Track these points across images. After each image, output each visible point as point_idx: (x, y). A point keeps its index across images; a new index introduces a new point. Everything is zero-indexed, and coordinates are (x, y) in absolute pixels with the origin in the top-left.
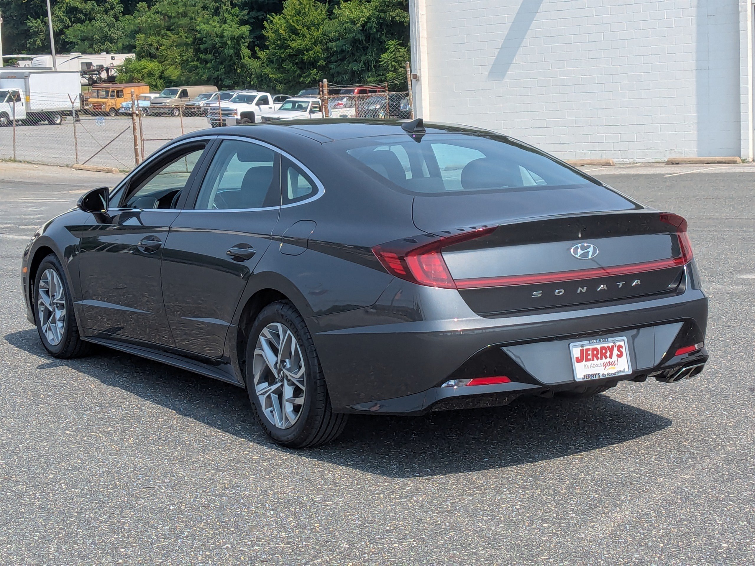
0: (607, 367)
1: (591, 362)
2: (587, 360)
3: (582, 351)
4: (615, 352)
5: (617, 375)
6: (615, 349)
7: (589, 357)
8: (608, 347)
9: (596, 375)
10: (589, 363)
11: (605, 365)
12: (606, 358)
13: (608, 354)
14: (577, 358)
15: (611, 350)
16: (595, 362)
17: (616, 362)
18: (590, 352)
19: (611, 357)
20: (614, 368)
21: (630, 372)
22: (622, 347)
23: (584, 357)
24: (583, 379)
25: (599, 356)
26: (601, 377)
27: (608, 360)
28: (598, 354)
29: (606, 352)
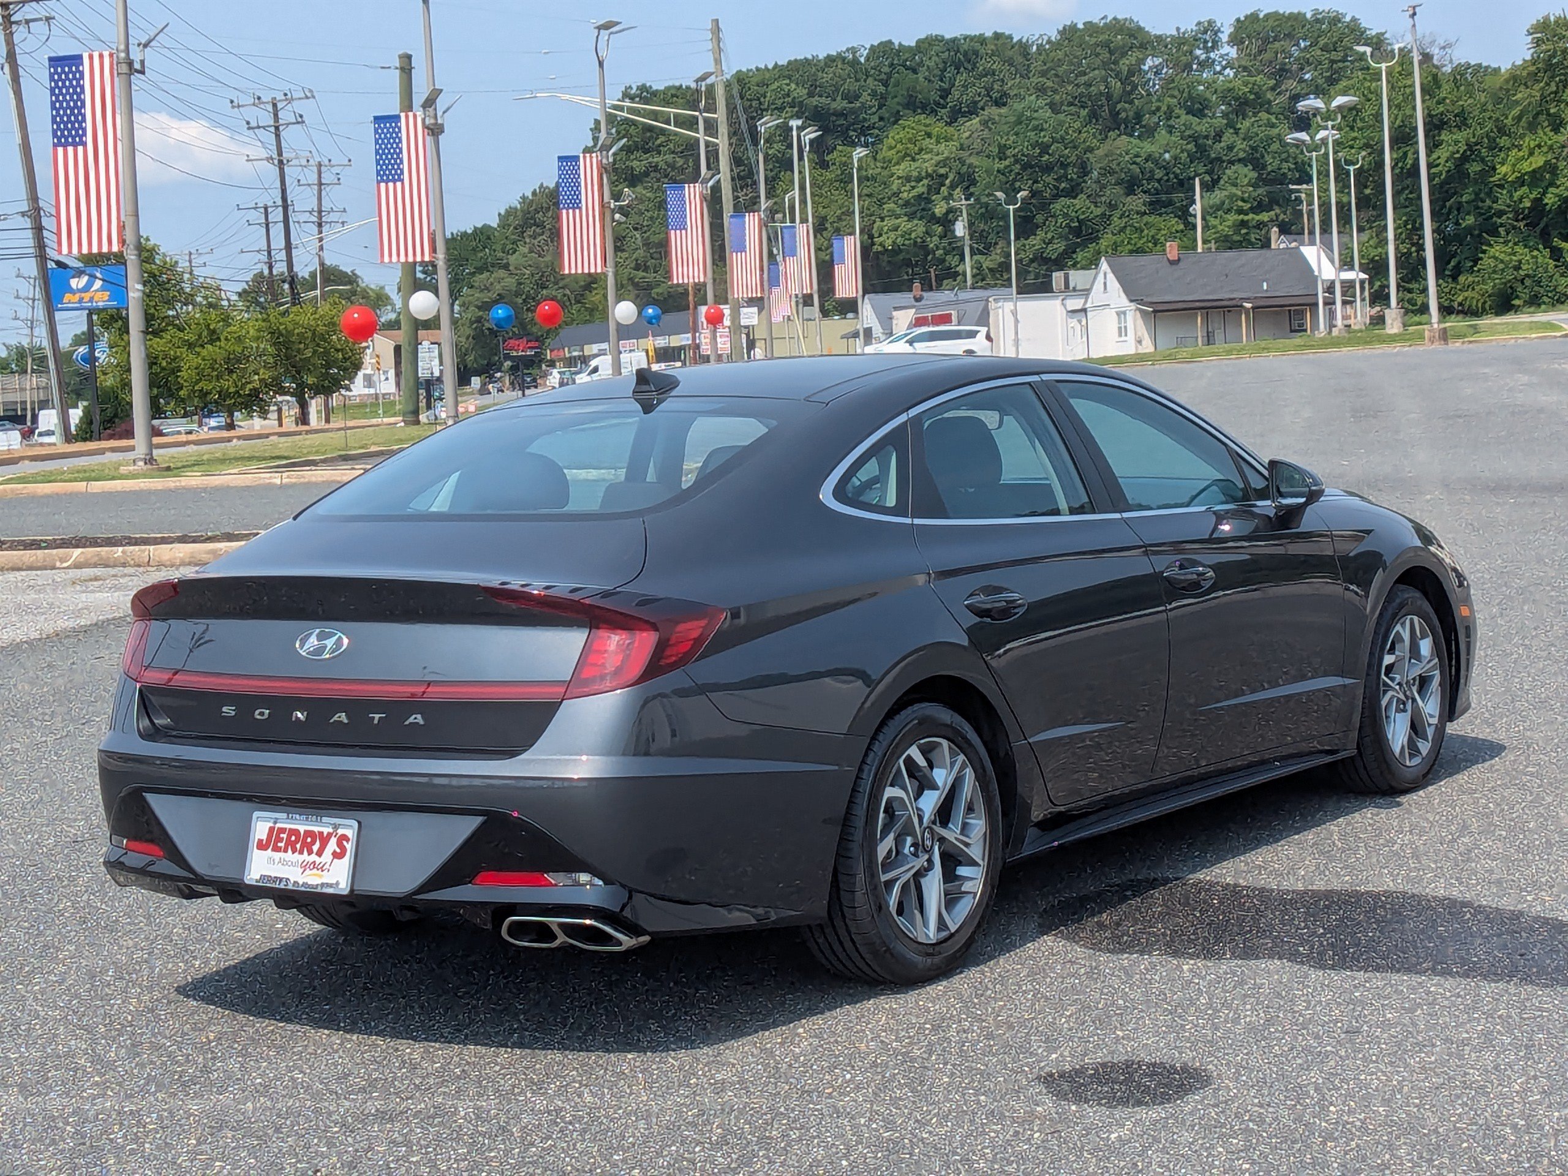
0: (308, 872)
1: (281, 855)
2: (276, 849)
3: (271, 829)
4: (332, 845)
5: (319, 890)
6: (333, 841)
7: (280, 844)
8: (321, 833)
9: (281, 880)
10: (277, 855)
11: (305, 867)
12: (310, 852)
13: (315, 848)
14: (260, 841)
15: (325, 840)
16: (289, 856)
17: (327, 866)
18: (284, 836)
19: (320, 853)
20: (321, 876)
21: (346, 892)
22: (348, 840)
23: (272, 842)
24: (257, 881)
25: (298, 846)
26: (290, 887)
27: (313, 857)
28: (296, 842)
29: (313, 843)
